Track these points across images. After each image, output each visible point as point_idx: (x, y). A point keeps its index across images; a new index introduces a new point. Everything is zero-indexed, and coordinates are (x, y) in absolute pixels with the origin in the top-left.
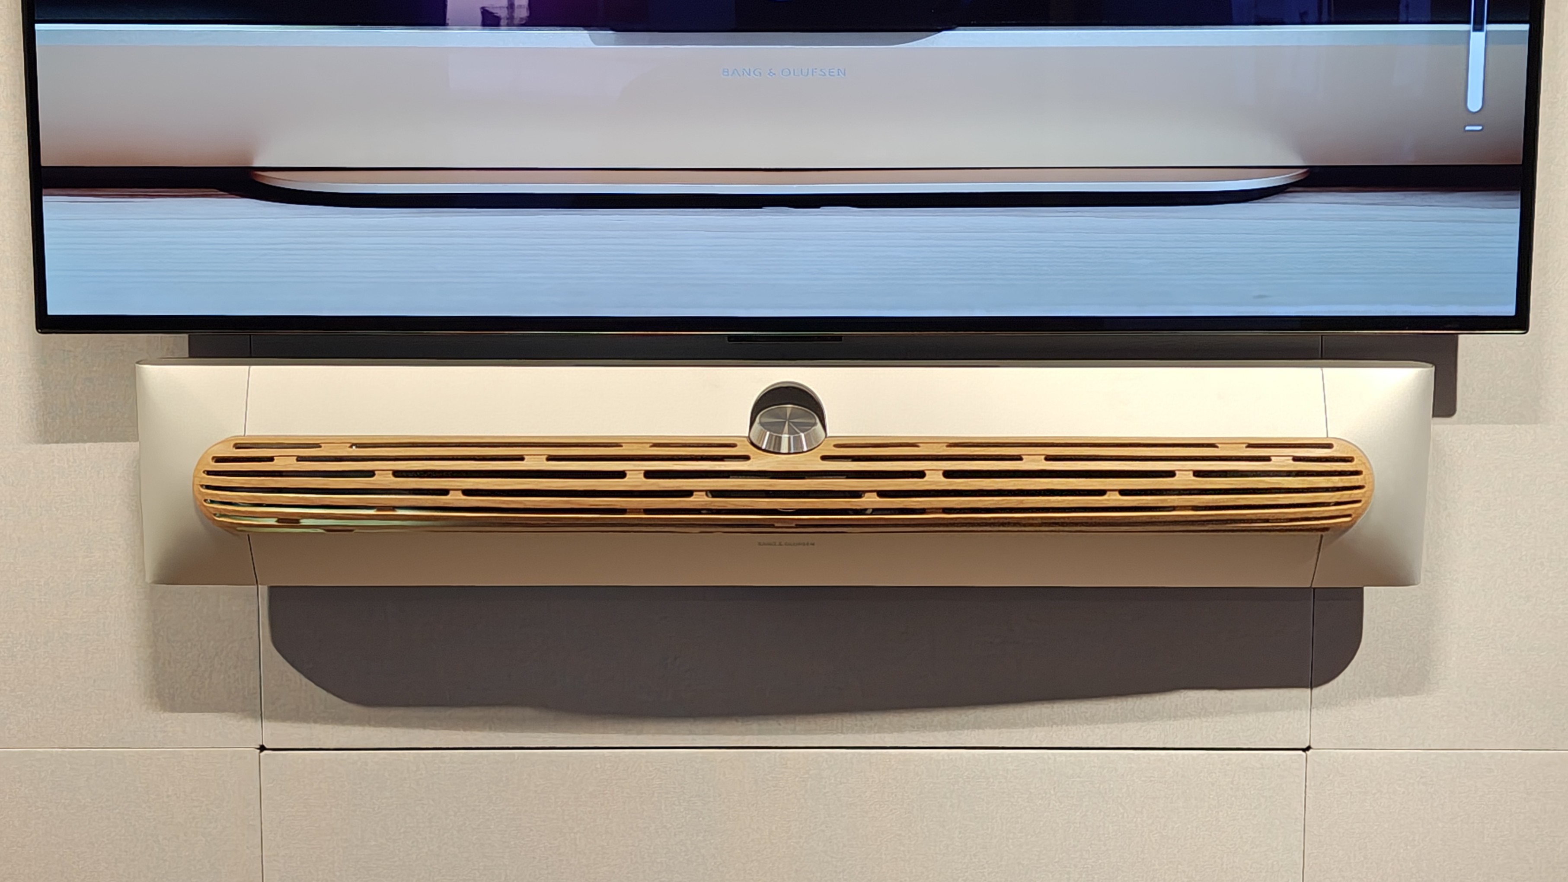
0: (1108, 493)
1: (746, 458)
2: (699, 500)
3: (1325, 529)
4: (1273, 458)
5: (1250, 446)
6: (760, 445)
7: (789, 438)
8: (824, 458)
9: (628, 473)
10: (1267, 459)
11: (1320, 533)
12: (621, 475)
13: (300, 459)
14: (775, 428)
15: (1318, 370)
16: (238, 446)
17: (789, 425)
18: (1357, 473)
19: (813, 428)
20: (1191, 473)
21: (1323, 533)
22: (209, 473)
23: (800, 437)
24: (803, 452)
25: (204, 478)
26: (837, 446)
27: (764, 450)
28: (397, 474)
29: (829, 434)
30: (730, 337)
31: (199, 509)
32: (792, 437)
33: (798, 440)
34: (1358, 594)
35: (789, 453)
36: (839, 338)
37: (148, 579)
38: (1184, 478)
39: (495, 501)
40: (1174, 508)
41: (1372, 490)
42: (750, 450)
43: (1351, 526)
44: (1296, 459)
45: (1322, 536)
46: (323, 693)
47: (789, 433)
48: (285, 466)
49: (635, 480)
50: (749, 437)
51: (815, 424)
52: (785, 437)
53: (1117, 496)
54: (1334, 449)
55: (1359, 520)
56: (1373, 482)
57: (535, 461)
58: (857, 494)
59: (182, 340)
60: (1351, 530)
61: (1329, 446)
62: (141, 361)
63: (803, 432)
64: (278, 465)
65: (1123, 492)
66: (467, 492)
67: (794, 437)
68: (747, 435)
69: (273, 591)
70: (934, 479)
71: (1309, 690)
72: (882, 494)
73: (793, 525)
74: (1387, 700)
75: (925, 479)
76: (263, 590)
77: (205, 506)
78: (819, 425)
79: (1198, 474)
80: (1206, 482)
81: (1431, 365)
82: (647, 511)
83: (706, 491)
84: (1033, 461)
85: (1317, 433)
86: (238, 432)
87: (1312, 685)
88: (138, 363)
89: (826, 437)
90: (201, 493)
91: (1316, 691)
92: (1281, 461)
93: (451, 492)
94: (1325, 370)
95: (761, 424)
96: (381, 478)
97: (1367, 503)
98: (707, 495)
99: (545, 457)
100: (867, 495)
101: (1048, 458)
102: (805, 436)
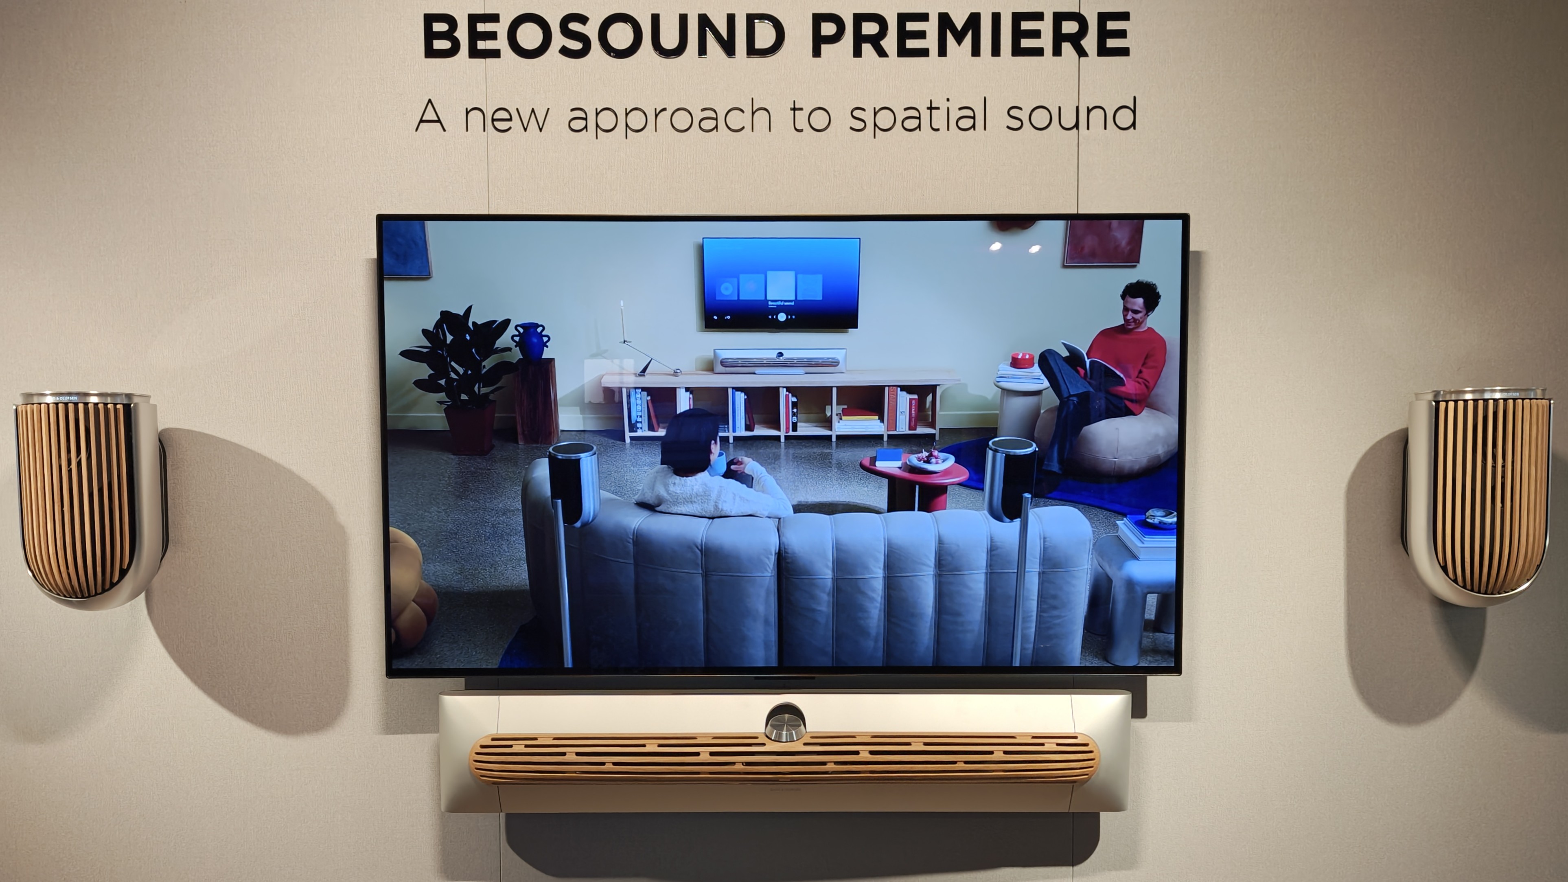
0: (958, 763)
1: (764, 744)
2: (739, 767)
3: (1074, 782)
4: (1045, 744)
5: (1034, 737)
6: (771, 737)
7: (787, 734)
8: (805, 744)
9: (701, 753)
10: (1043, 744)
11: (1072, 784)
12: (698, 754)
13: (526, 746)
14: (778, 727)
15: (1068, 696)
16: (493, 739)
17: (787, 726)
18: (1091, 752)
19: (800, 728)
20: (1002, 752)
21: (1074, 784)
22: (478, 754)
23: (792, 733)
24: (794, 741)
25: (474, 756)
26: (812, 737)
27: (773, 740)
28: (578, 754)
29: (807, 731)
30: (756, 678)
31: (471, 773)
32: (788, 733)
33: (791, 735)
34: (1097, 816)
35: (787, 742)
36: (813, 678)
37: (443, 809)
38: (998, 755)
39: (627, 768)
40: (993, 771)
41: (1100, 760)
42: (765, 740)
43: (1088, 780)
44: (1058, 745)
45: (1073, 786)
46: (534, 870)
47: (786, 731)
48: (519, 750)
49: (705, 757)
50: (765, 733)
51: (800, 726)
52: (784, 733)
53: (962, 765)
54: (1078, 739)
55: (1093, 777)
56: (1100, 756)
57: (651, 747)
58: (824, 763)
59: (461, 681)
60: (1089, 782)
61: (1076, 738)
62: (441, 692)
63: (794, 730)
64: (515, 749)
65: (966, 762)
66: (615, 764)
67: (789, 733)
68: (764, 731)
69: (509, 816)
70: (865, 756)
71: (1071, 868)
72: (836, 763)
73: (789, 780)
74: (1114, 873)
75: (860, 755)
76: (503, 815)
77: (475, 772)
78: (802, 726)
79: (1005, 752)
80: (1010, 757)
81: (1129, 692)
82: (711, 773)
83: (743, 763)
84: (917, 746)
85: (1068, 730)
86: (493, 731)
87: (1073, 865)
88: (440, 694)
89: (806, 732)
90: (473, 764)
91: (1075, 868)
92: (1050, 745)
93: (606, 764)
94: (1073, 696)
95: (772, 725)
96: (569, 757)
97: (1097, 768)
98: (743, 765)
99: (657, 745)
100: (828, 764)
101: (926, 744)
102: (795, 732)
